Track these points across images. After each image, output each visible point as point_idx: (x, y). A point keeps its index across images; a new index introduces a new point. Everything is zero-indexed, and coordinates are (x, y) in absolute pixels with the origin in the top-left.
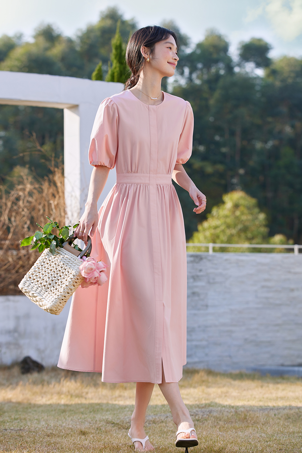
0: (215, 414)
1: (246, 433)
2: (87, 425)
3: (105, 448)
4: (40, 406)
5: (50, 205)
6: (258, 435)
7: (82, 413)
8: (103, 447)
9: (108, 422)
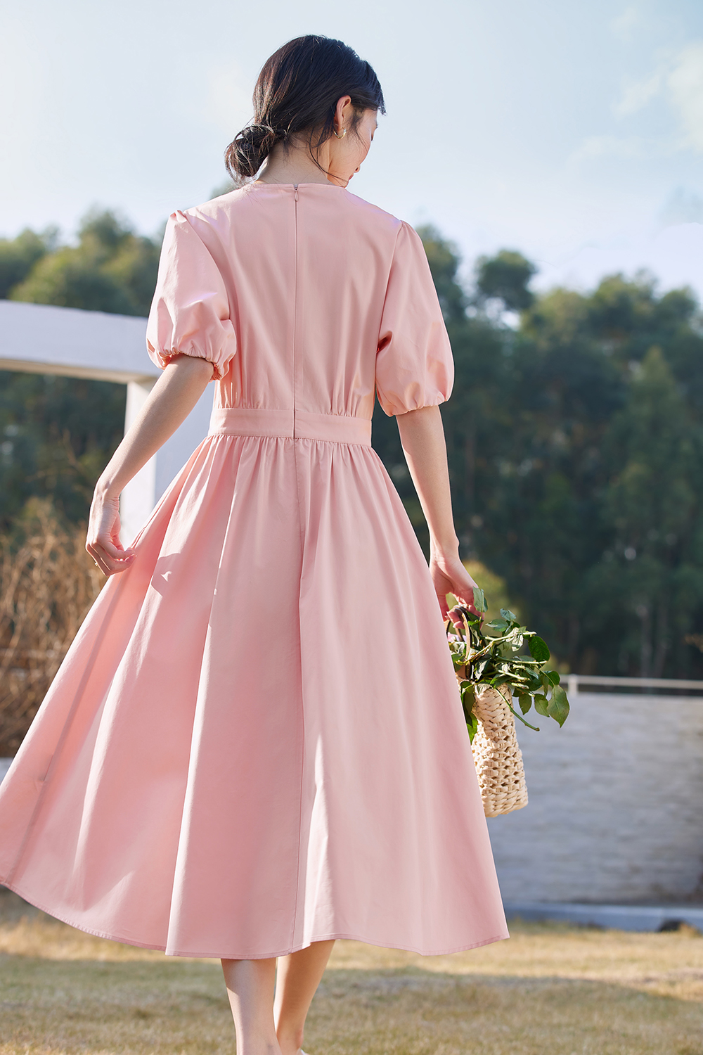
0: (415, 988)
1: (475, 1024)
2: (150, 1000)
3: (188, 1043)
4: (55, 963)
5: (88, 579)
6: (495, 1029)
7: (143, 978)
8: (184, 1041)
9: (196, 996)
